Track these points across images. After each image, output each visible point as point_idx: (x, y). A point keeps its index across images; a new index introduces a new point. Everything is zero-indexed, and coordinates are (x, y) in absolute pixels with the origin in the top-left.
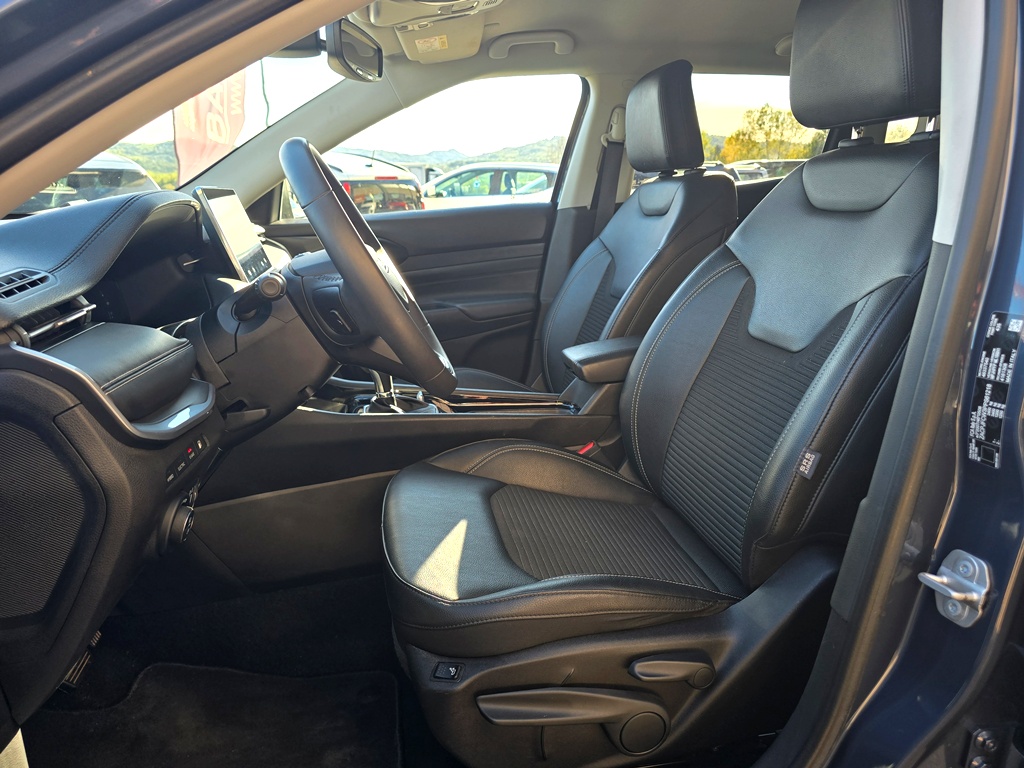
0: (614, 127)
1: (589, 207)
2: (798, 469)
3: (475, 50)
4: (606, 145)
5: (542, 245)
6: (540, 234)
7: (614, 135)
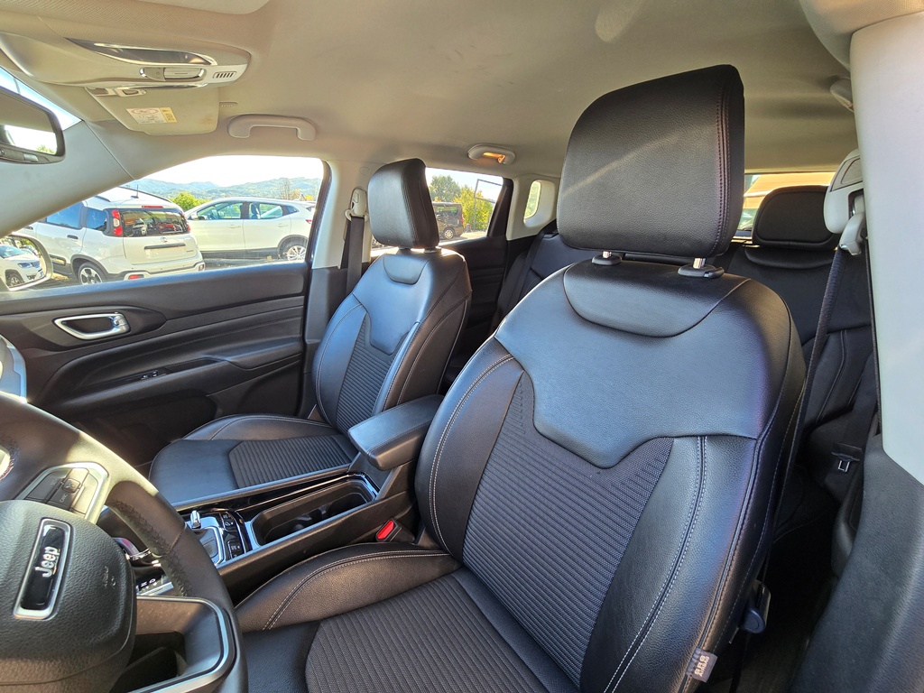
0: (355, 204)
1: (339, 267)
2: (693, 672)
3: (213, 126)
4: (350, 219)
5: (303, 297)
6: (300, 288)
7: (357, 211)
